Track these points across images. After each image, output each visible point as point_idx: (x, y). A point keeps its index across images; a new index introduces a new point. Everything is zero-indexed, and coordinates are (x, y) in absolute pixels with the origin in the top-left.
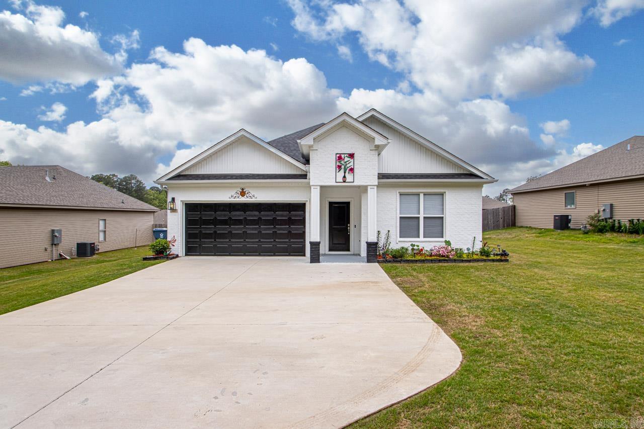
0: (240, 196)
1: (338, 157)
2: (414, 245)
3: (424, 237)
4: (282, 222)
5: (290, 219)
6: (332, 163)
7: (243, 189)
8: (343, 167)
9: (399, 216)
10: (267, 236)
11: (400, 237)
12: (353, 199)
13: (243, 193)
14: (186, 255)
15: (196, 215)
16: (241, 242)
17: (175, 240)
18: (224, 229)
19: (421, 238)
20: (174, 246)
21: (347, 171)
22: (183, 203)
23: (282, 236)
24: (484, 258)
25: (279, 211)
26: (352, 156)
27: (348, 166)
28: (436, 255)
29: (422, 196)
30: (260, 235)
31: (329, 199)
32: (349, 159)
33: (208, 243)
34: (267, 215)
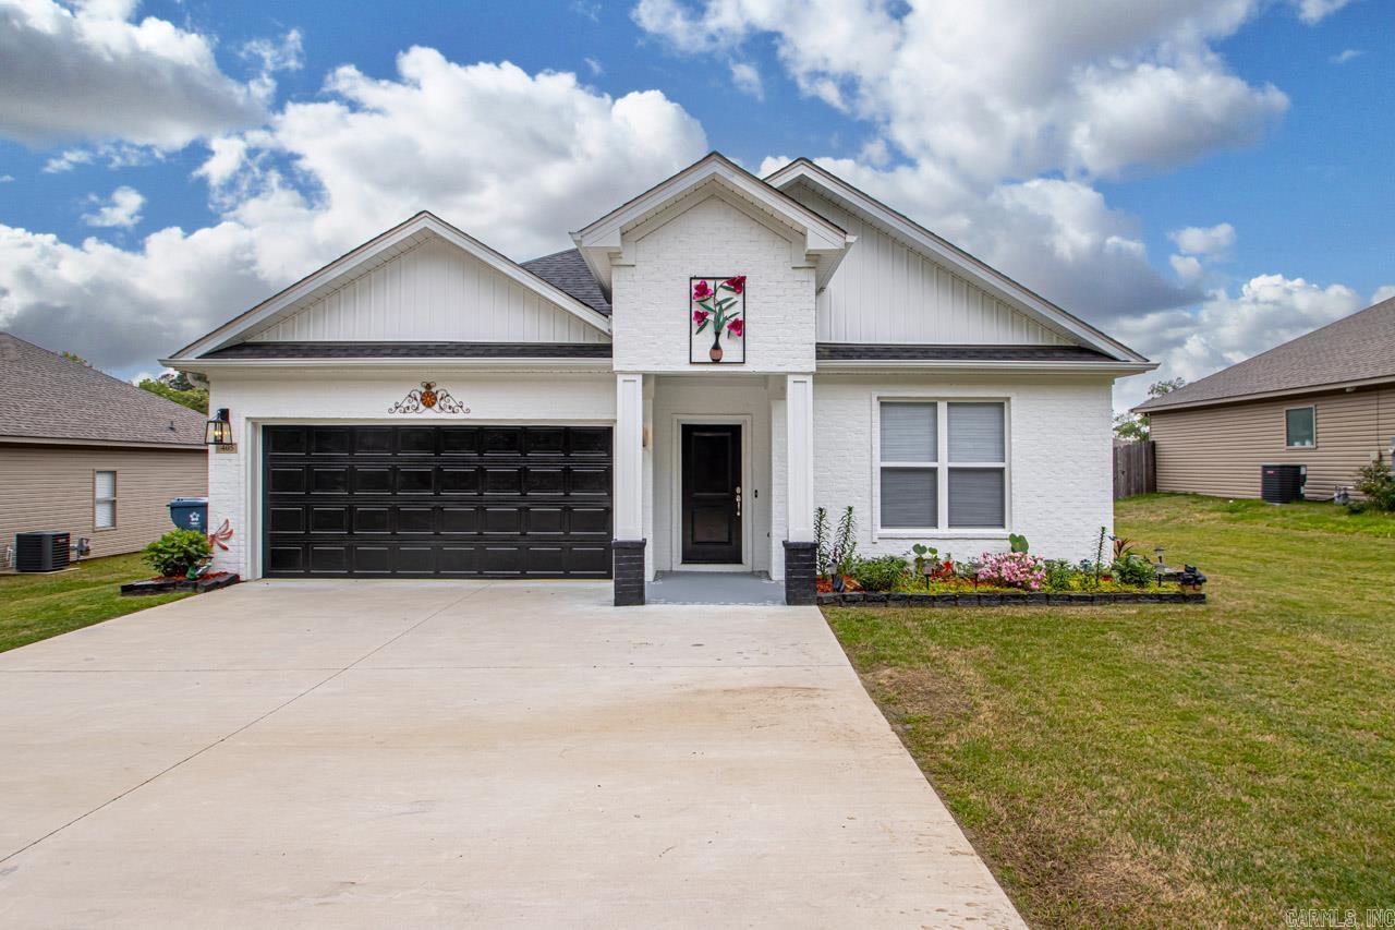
0: (422, 407)
1: (697, 288)
2: (923, 550)
3: (950, 526)
4: (548, 481)
5: (567, 471)
6: (680, 306)
7: (428, 386)
8: (711, 317)
9: (878, 464)
10: (503, 521)
11: (883, 526)
12: (748, 418)
13: (429, 399)
14: (266, 575)
15: (295, 461)
16: (428, 538)
17: (231, 533)
18: (376, 500)
19: (943, 528)
20: (225, 548)
21: (725, 330)
22: (255, 425)
23: (544, 521)
24: (1134, 589)
25: (535, 449)
26: (737, 284)
27: (727, 314)
28: (990, 581)
29: (942, 408)
30: (481, 516)
31: (680, 417)
32: (727, 294)
33: (329, 540)
34: (502, 463)
